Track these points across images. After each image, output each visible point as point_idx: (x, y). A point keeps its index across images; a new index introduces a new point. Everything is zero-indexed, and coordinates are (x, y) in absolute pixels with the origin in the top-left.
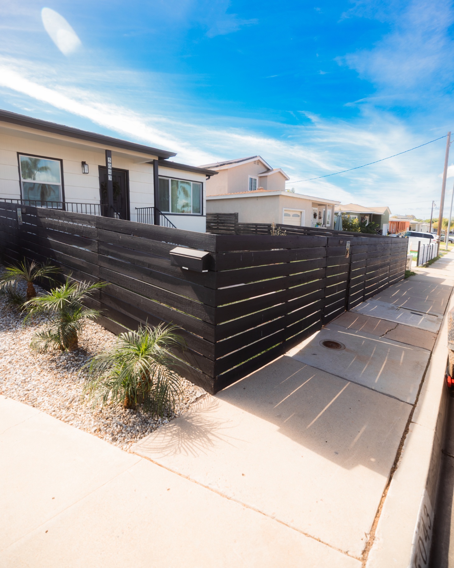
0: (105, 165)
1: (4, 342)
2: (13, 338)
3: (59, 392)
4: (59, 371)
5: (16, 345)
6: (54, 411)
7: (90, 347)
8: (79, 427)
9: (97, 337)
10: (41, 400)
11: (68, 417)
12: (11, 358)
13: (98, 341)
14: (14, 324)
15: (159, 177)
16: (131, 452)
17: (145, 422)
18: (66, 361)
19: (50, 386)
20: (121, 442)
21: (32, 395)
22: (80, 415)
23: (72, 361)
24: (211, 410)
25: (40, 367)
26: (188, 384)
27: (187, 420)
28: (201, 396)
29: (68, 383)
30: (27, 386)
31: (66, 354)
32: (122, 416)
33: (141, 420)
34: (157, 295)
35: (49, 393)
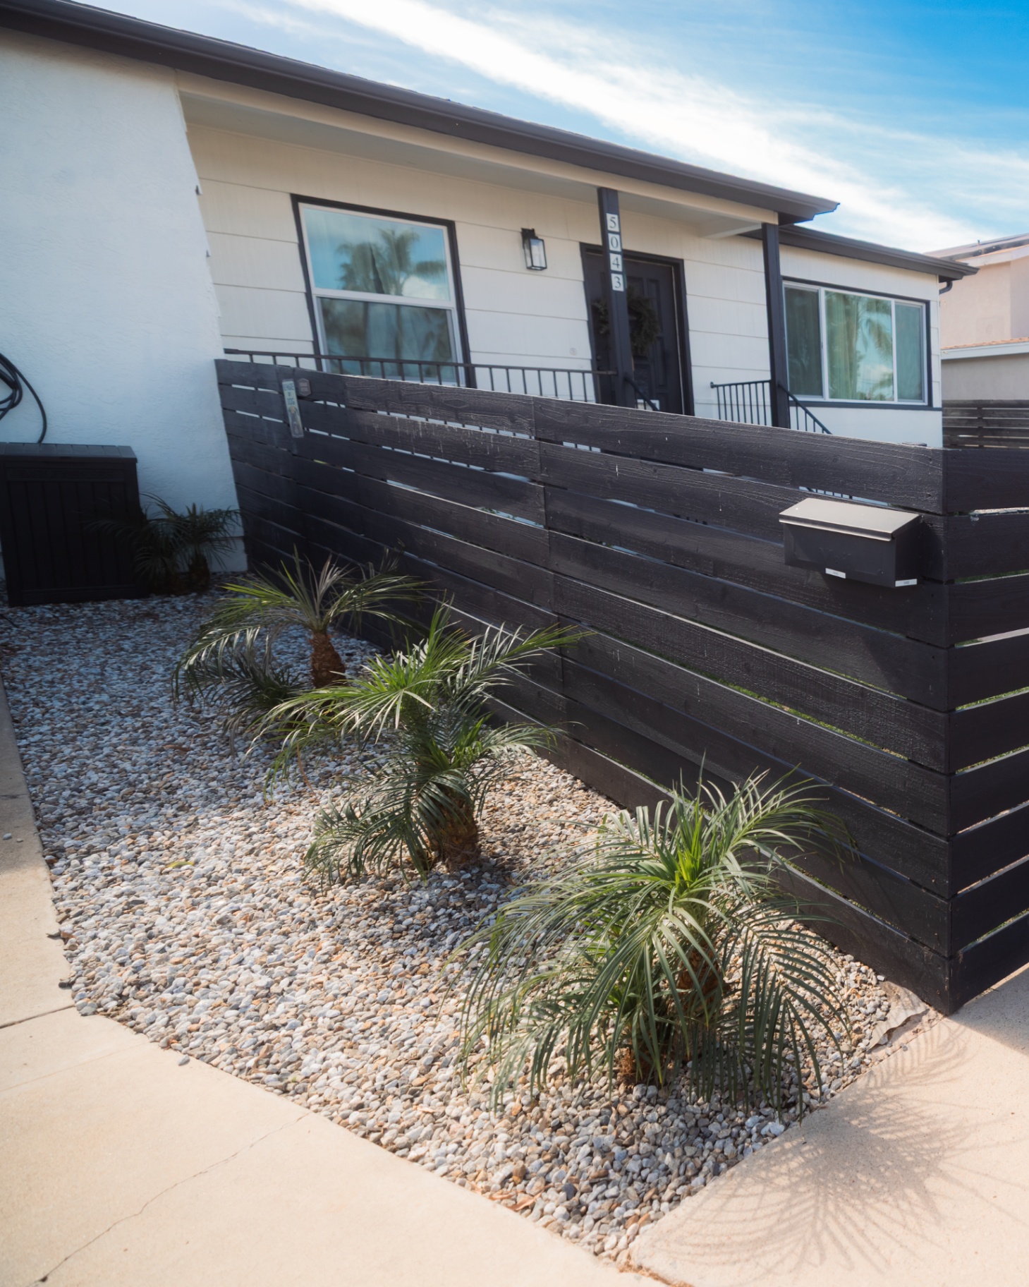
0: (599, 242)
1: (214, 846)
2: (247, 832)
3: (390, 1030)
4: (400, 949)
5: (257, 855)
6: (360, 1107)
7: (525, 852)
8: (443, 1169)
9: (555, 814)
10: (315, 1067)
11: (408, 1127)
12: (230, 905)
13: (558, 829)
14: (262, 779)
15: (786, 284)
16: (632, 1262)
17: (698, 1132)
18: (429, 908)
19: (360, 1006)
20: (599, 1223)
21: (284, 1045)
22: (457, 1119)
23: (455, 908)
24: (940, 1073)
25: (332, 934)
26: (861, 977)
27: (852, 1119)
28: (908, 1020)
29: (426, 991)
30: (275, 1010)
31: (434, 885)
32: (613, 1117)
33: (682, 1125)
34: (748, 670)
35: (350, 1035)
